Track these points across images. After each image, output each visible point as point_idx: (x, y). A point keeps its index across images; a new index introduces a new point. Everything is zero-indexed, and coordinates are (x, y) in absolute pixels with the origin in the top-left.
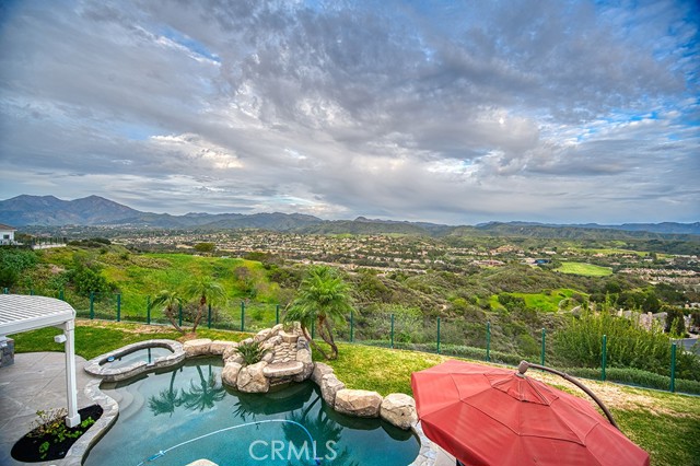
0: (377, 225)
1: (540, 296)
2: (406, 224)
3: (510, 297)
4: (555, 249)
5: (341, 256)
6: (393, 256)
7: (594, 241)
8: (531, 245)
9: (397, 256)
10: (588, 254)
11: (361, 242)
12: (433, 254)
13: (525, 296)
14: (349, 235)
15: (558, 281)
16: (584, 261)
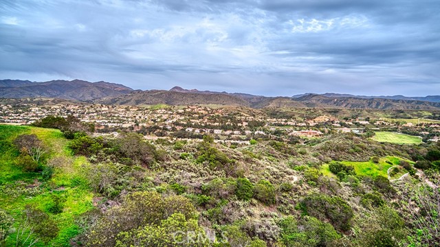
0: (195, 96)
1: (369, 164)
2: (224, 95)
3: (341, 166)
4: (367, 119)
5: (156, 128)
6: (213, 128)
7: (402, 112)
8: (345, 116)
9: (216, 127)
10: (398, 123)
11: (178, 113)
12: (254, 125)
13: (353, 164)
14: (164, 106)
15: (384, 149)
16: (395, 130)
